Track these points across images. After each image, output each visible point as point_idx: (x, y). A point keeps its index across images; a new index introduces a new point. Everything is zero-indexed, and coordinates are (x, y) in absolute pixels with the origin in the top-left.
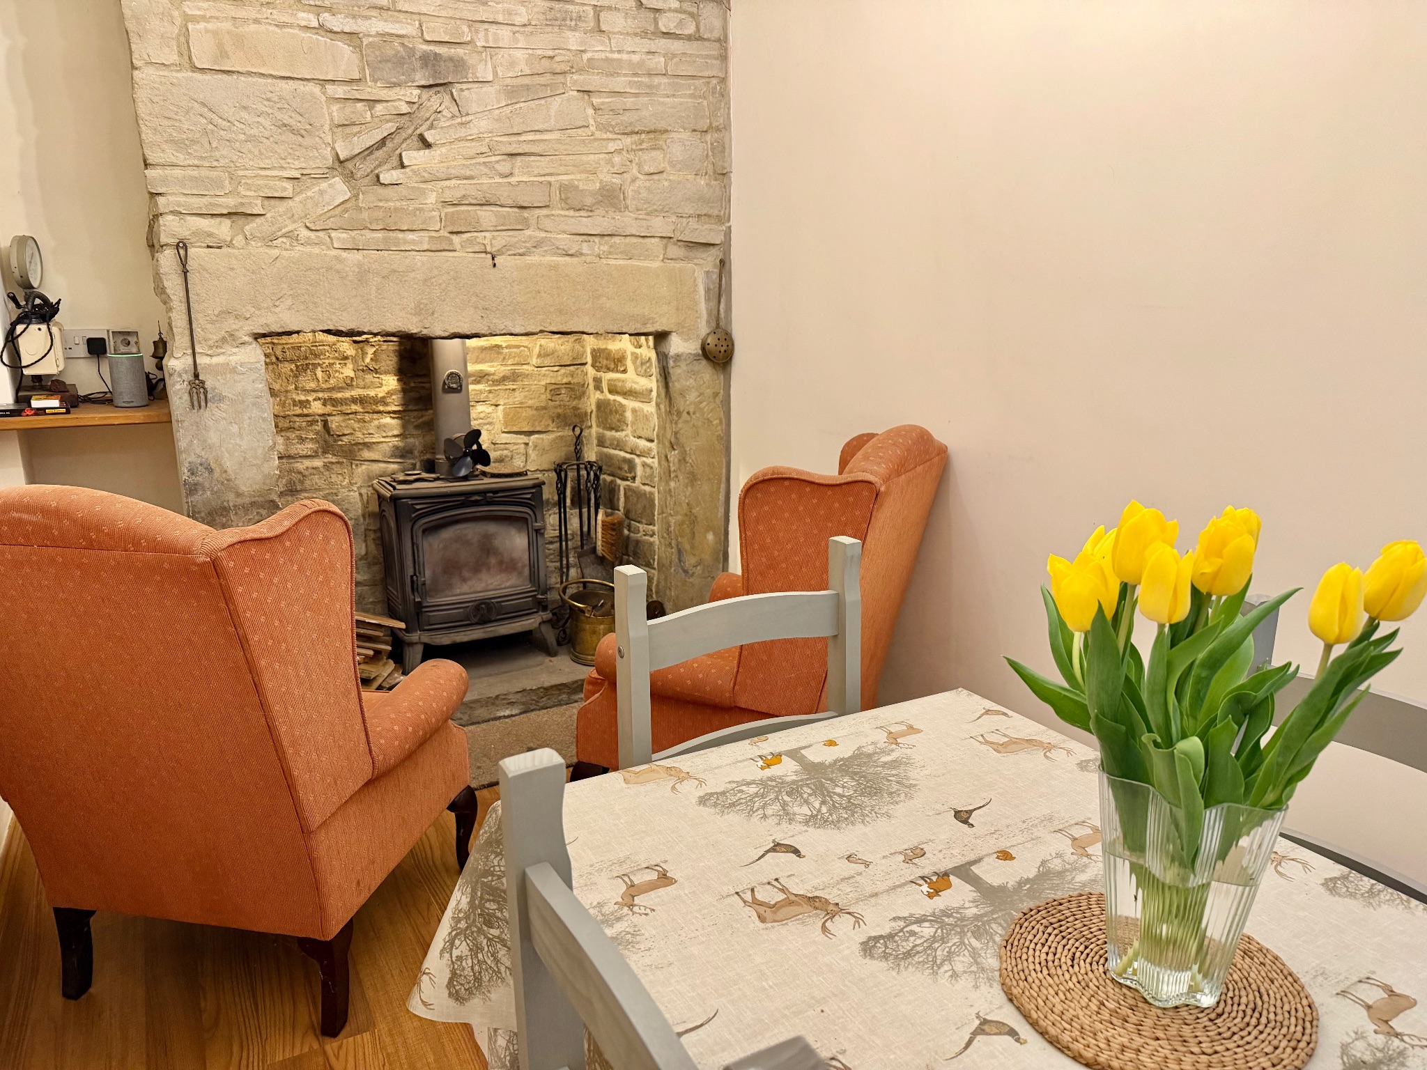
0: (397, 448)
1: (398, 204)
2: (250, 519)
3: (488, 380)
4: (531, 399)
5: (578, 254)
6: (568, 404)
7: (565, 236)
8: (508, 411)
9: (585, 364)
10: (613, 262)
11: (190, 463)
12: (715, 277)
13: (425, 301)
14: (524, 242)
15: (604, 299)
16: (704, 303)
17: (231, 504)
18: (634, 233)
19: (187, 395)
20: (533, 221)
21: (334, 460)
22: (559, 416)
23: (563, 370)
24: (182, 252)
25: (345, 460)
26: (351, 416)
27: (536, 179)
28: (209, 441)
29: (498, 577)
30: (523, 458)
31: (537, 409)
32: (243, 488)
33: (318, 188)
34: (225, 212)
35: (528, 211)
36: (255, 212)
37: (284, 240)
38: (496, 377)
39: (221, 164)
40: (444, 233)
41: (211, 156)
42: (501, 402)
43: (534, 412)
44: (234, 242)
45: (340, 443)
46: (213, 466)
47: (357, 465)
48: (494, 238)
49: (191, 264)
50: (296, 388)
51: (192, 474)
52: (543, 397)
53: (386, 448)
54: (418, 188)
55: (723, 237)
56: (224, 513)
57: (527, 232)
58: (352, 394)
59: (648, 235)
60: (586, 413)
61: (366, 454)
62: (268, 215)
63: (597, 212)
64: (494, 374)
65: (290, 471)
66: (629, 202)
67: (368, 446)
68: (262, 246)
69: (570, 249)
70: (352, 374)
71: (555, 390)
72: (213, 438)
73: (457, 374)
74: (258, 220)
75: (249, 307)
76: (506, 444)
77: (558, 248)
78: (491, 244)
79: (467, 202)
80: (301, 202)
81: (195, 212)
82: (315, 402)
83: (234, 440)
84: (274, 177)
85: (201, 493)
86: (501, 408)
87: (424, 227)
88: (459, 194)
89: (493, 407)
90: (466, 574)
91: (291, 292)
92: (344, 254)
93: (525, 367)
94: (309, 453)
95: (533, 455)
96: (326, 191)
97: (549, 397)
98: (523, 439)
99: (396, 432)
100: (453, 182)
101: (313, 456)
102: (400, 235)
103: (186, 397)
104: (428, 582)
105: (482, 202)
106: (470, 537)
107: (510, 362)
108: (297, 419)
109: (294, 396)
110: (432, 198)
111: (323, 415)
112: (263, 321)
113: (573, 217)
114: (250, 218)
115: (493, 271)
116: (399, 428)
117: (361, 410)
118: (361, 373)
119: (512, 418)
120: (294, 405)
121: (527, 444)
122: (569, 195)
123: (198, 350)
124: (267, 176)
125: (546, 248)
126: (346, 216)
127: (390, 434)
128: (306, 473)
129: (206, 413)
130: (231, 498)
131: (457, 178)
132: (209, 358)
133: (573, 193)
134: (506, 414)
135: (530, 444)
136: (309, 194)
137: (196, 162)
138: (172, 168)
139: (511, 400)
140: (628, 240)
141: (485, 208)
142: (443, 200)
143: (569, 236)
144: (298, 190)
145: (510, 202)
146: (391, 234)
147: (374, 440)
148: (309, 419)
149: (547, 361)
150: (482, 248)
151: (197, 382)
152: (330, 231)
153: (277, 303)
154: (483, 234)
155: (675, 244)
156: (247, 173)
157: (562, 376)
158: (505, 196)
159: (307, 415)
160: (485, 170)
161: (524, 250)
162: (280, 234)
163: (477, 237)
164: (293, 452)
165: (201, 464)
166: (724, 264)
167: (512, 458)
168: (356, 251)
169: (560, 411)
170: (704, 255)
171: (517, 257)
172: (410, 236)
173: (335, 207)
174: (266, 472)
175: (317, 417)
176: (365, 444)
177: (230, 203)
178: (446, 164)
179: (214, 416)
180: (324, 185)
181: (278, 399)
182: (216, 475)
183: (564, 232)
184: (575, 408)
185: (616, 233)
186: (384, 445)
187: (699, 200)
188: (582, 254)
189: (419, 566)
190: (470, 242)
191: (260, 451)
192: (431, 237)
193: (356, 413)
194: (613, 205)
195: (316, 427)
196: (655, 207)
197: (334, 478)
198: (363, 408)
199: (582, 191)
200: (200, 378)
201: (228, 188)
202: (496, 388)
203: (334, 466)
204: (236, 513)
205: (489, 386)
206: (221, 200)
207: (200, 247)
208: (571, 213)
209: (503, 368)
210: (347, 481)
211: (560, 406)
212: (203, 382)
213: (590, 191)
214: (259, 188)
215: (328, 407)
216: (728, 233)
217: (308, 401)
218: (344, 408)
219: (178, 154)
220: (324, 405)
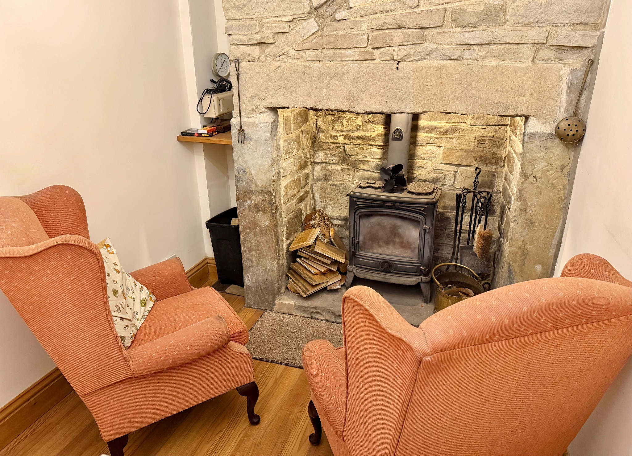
0: (378, 165)
1: (344, 32)
2: (261, 198)
3: (437, 131)
4: (464, 145)
5: (461, 58)
6: (489, 150)
7: (452, 46)
8: (446, 150)
9: (507, 125)
10: (488, 63)
11: (238, 168)
12: (580, 74)
13: (353, 92)
14: (420, 52)
15: (475, 91)
16: (565, 94)
17: (253, 190)
18: (508, 41)
19: (237, 136)
20: (429, 38)
21: (346, 167)
22: (481, 157)
23: (489, 128)
24: (237, 65)
25: (351, 168)
26: (357, 146)
27: (435, 7)
28: (246, 159)
29: (400, 250)
30: (452, 180)
31: (466, 151)
32: (259, 183)
33: (302, 25)
34: (256, 42)
35: (428, 30)
36: (270, 42)
37: (284, 56)
38: (442, 130)
39: (256, 17)
40: (369, 49)
41: (251, 13)
42: (443, 145)
43: (463, 153)
44: (260, 58)
45: (350, 159)
46: (247, 171)
47: (357, 171)
48: (399, 50)
49: (242, 71)
50: (332, 129)
51: (238, 173)
52: (472, 144)
53: (372, 164)
54: (357, 21)
55: (596, 41)
56: (250, 193)
57: (424, 45)
58: (359, 134)
59: (521, 42)
60: (501, 157)
61: (362, 166)
62: (276, 43)
63: (480, 27)
64: (441, 128)
65: (326, 170)
66: (508, 18)
67: (363, 162)
68: (272, 60)
69: (453, 56)
70: (361, 123)
71: (481, 141)
72: (247, 157)
73: (400, 130)
74: (272, 46)
75: (264, 94)
76: (442, 170)
77: (444, 55)
78: (397, 55)
79: (386, 28)
80: (293, 34)
81: (242, 43)
82: (340, 137)
83: (256, 160)
84: (279, 21)
85: (241, 182)
86: (442, 148)
87: (357, 45)
88: (380, 23)
89: (438, 148)
90: (381, 243)
91: (285, 86)
92: (312, 64)
93: (462, 124)
94: (335, 162)
95: (459, 178)
96: (306, 27)
97: (476, 144)
98: (455, 168)
99: (379, 157)
100: (379, 15)
101: (337, 164)
102: (343, 51)
103: (237, 137)
104: (361, 242)
105: (395, 27)
106: (385, 224)
107: (452, 121)
108: (332, 145)
109: (331, 133)
110: (365, 27)
111: (344, 144)
112: (270, 101)
113: (459, 32)
114: (268, 45)
115: (397, 71)
116: (380, 154)
117: (362, 143)
118: (365, 123)
119: (448, 155)
120: (331, 138)
121: (456, 172)
122: (458, 17)
123: (242, 114)
124: (276, 21)
125: (436, 56)
126: (314, 41)
127: (375, 157)
128: (333, 172)
129: (245, 146)
130: (253, 187)
131: (381, 12)
132: (247, 118)
133: (462, 15)
134: (444, 153)
135: (458, 172)
136: (297, 29)
137: (245, 16)
138: (235, 20)
139: (450, 144)
140: (503, 47)
141: (398, 30)
142: (371, 27)
143: (454, 46)
144: (292, 28)
145: (414, 25)
146: (338, 51)
147: (367, 160)
148: (337, 145)
149: (478, 122)
150: (391, 57)
151: (241, 131)
152: (306, 51)
153: (277, 92)
154: (393, 48)
155: (547, 48)
156: (268, 20)
157: (488, 132)
158: (411, 21)
159: (336, 143)
160: (401, 5)
161: (419, 57)
162: (281, 53)
163: (389, 50)
164: (327, 161)
165: (242, 169)
166: (592, 64)
167: (444, 179)
168: (318, 62)
169: (482, 154)
170: (575, 57)
171: (414, 62)
172: (349, 52)
173: (310, 36)
174: (268, 177)
175: (341, 145)
176: (362, 161)
177: (257, 38)
178: (374, 4)
179: (248, 146)
180: (305, 23)
181: (324, 134)
182: (248, 175)
183: (451, 44)
184: (494, 153)
185: (493, 42)
186: (372, 162)
187: (575, 11)
188: (463, 59)
189: (356, 234)
190: (384, 54)
191: (266, 167)
192: (360, 52)
193: (359, 144)
194: (493, 21)
195: (340, 150)
196: (531, 20)
197: (345, 176)
198: (363, 142)
199: (468, 13)
200: (243, 128)
201: (258, 30)
202: (441, 136)
203: (345, 170)
204: (255, 194)
205: (437, 134)
206: (254, 36)
207: (246, 62)
208: (459, 29)
209: (448, 124)
210: (351, 178)
211: (483, 151)
212: (244, 131)
213: (475, 13)
214: (272, 28)
215: (346, 140)
216: (601, 38)
217: (337, 136)
218: (353, 141)
219: (238, 13)
220: (345, 139)
